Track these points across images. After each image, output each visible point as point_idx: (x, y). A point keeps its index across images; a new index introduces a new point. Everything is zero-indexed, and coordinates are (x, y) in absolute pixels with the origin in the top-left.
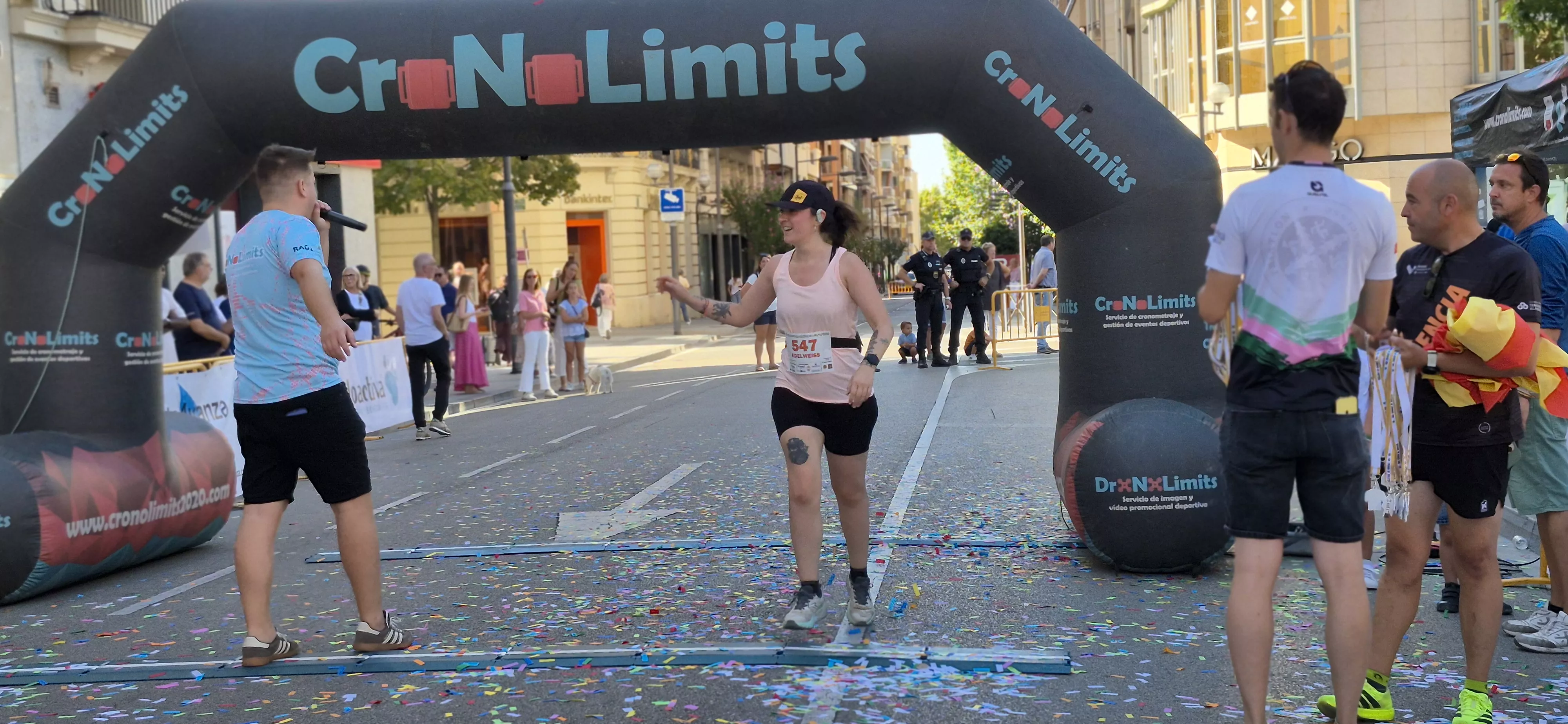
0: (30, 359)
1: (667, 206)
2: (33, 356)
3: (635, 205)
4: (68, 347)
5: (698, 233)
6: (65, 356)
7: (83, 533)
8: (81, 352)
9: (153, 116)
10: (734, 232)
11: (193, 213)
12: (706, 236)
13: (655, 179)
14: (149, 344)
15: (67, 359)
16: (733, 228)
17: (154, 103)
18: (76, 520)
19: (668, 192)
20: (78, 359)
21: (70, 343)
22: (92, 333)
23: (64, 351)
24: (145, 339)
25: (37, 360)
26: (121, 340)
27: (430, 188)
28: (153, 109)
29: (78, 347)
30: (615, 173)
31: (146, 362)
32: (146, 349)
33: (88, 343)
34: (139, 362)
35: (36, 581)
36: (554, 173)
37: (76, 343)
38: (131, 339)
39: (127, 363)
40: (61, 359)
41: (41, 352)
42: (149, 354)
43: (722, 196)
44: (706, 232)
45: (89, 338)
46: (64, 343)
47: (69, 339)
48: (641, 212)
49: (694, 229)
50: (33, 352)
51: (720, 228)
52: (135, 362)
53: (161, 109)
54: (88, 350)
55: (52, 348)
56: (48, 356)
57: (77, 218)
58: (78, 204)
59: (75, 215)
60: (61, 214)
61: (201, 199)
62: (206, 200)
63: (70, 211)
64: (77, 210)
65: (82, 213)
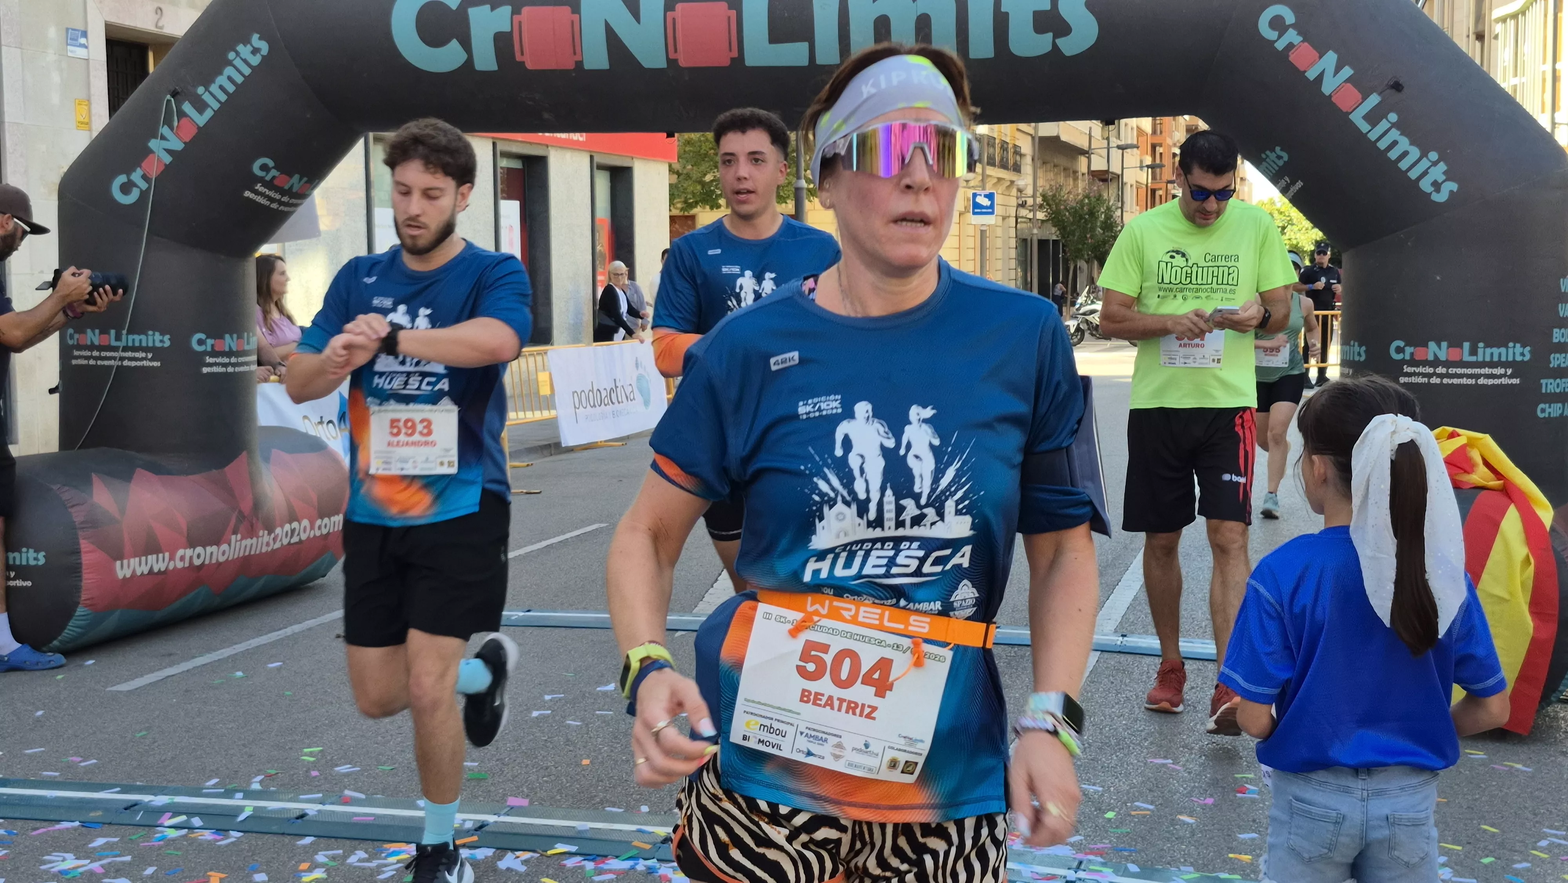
0: (92, 362)
2: (97, 359)
4: (134, 349)
5: (1016, 237)
6: (130, 359)
7: (139, 573)
8: (150, 356)
9: (229, 71)
10: (1055, 238)
11: (283, 192)
12: (1025, 241)
14: (234, 348)
15: (134, 364)
16: (1052, 233)
17: (231, 55)
18: (128, 559)
20: (144, 364)
21: (138, 344)
22: (162, 334)
23: (130, 354)
24: (229, 343)
25: (99, 363)
26: (197, 342)
28: (230, 63)
29: (146, 350)
31: (230, 369)
32: (229, 354)
33: (158, 345)
34: (221, 370)
35: (77, 630)
37: (145, 344)
38: (210, 342)
39: (205, 370)
40: (125, 363)
41: (103, 354)
42: (233, 360)
44: (1024, 237)
45: (158, 340)
46: (130, 344)
47: (137, 339)
49: (1013, 233)
50: (95, 354)
51: (1037, 233)
52: (215, 369)
53: (238, 63)
54: (157, 353)
55: (115, 349)
56: (114, 358)
57: (144, 194)
58: (145, 177)
59: (141, 190)
60: (126, 188)
61: (291, 176)
62: (297, 177)
63: (136, 186)
64: (144, 185)
65: (149, 188)
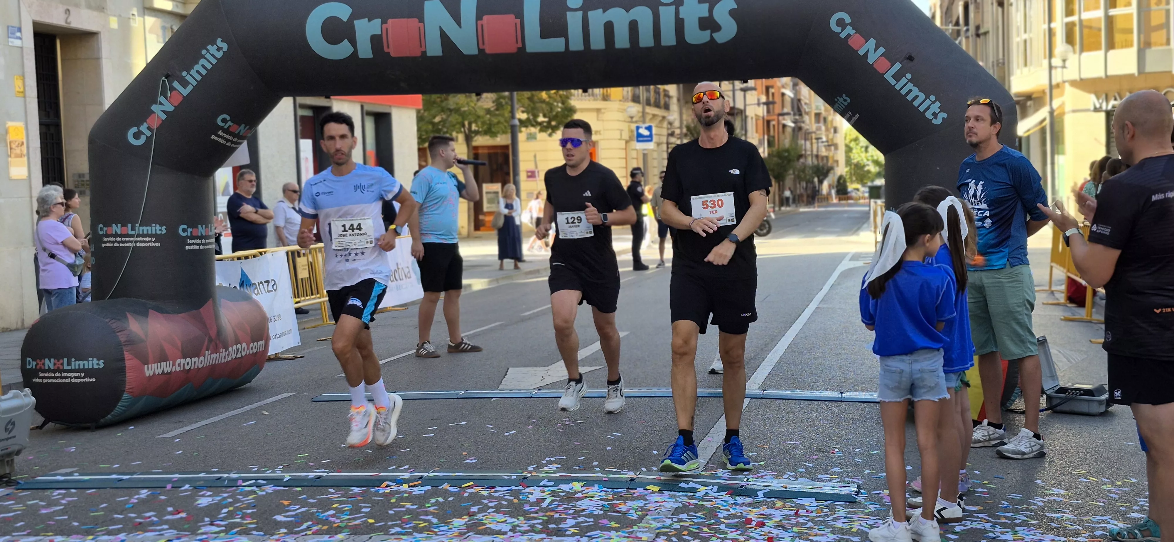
0: (116, 245)
1: (640, 138)
2: (119, 242)
3: (619, 137)
4: (143, 236)
6: (141, 242)
7: (157, 373)
8: (153, 239)
9: (202, 61)
11: (234, 135)
13: (632, 118)
14: (204, 235)
15: (143, 245)
17: (204, 52)
18: (151, 364)
19: (642, 127)
20: (150, 244)
21: (145, 232)
22: (161, 226)
23: (141, 239)
24: (201, 230)
25: (121, 245)
26: (182, 230)
27: (466, 123)
28: (203, 57)
29: (151, 236)
30: (604, 113)
31: (202, 247)
32: (201, 237)
33: (159, 232)
34: (196, 247)
35: (123, 408)
36: (558, 113)
37: (150, 232)
38: (190, 230)
39: (187, 248)
40: (138, 244)
41: (124, 239)
42: (203, 241)
43: (685, 130)
45: (158, 229)
46: (141, 233)
47: (145, 229)
48: (624, 142)
50: (118, 239)
52: (193, 247)
53: (208, 56)
54: (158, 237)
55: (132, 236)
56: (131, 242)
57: (149, 139)
58: (149, 128)
59: (147, 136)
60: (137, 136)
61: (240, 126)
62: (243, 126)
63: (144, 134)
64: (149, 133)
65: (152, 135)
